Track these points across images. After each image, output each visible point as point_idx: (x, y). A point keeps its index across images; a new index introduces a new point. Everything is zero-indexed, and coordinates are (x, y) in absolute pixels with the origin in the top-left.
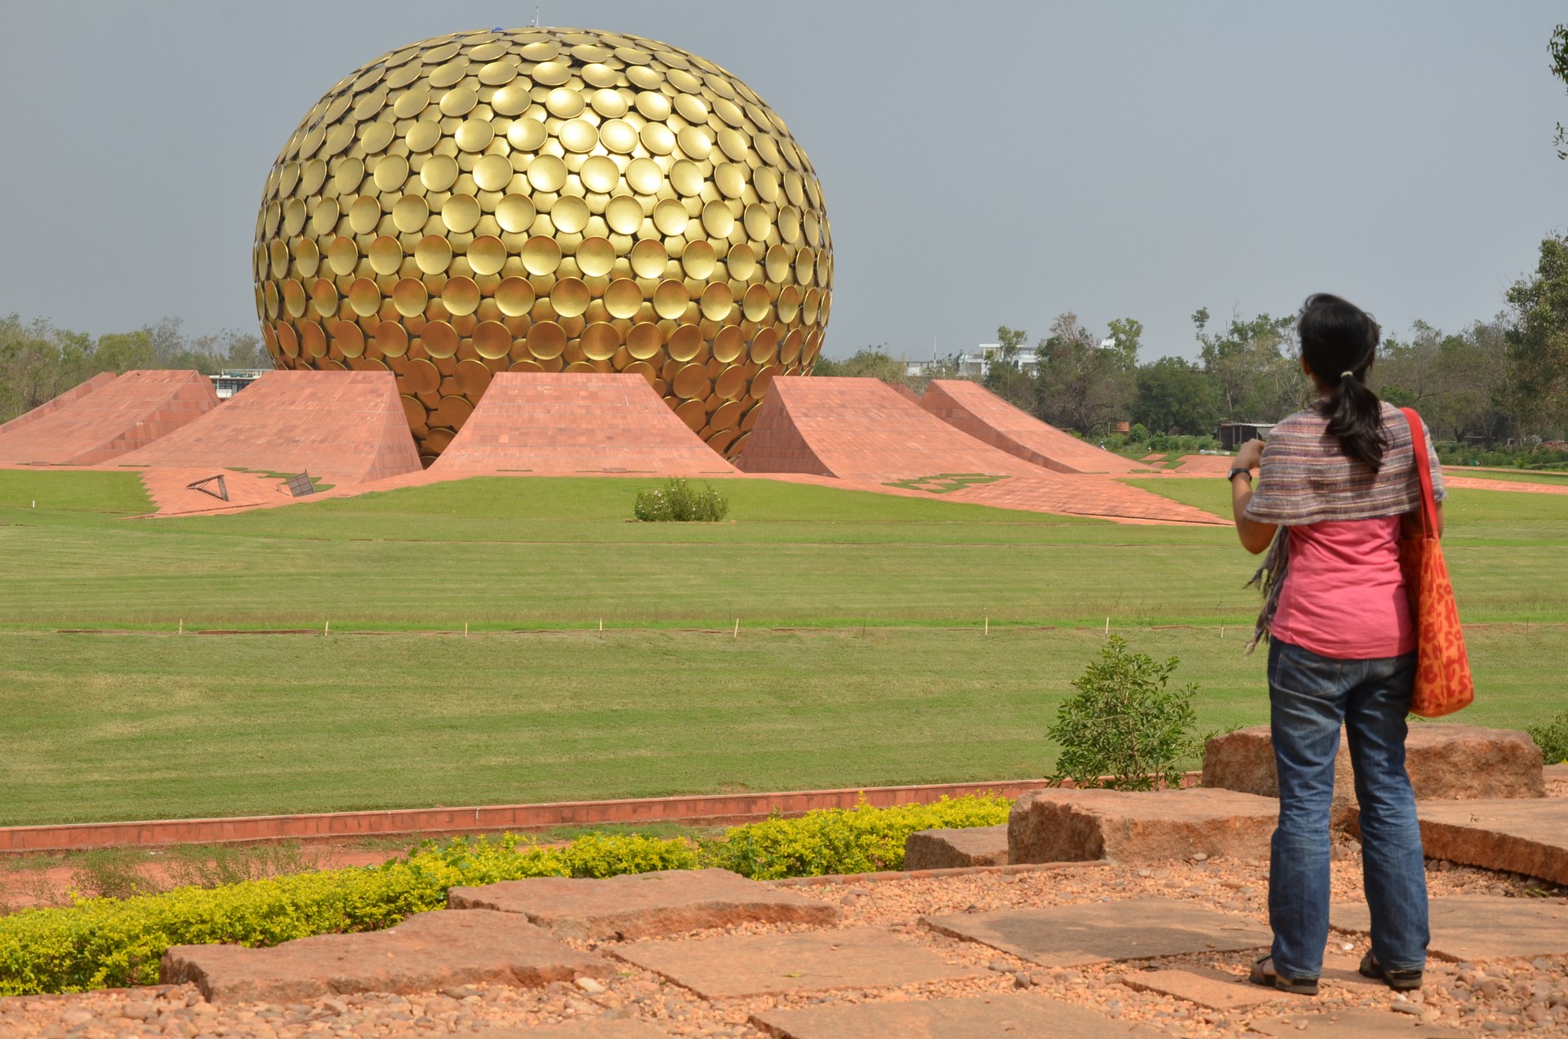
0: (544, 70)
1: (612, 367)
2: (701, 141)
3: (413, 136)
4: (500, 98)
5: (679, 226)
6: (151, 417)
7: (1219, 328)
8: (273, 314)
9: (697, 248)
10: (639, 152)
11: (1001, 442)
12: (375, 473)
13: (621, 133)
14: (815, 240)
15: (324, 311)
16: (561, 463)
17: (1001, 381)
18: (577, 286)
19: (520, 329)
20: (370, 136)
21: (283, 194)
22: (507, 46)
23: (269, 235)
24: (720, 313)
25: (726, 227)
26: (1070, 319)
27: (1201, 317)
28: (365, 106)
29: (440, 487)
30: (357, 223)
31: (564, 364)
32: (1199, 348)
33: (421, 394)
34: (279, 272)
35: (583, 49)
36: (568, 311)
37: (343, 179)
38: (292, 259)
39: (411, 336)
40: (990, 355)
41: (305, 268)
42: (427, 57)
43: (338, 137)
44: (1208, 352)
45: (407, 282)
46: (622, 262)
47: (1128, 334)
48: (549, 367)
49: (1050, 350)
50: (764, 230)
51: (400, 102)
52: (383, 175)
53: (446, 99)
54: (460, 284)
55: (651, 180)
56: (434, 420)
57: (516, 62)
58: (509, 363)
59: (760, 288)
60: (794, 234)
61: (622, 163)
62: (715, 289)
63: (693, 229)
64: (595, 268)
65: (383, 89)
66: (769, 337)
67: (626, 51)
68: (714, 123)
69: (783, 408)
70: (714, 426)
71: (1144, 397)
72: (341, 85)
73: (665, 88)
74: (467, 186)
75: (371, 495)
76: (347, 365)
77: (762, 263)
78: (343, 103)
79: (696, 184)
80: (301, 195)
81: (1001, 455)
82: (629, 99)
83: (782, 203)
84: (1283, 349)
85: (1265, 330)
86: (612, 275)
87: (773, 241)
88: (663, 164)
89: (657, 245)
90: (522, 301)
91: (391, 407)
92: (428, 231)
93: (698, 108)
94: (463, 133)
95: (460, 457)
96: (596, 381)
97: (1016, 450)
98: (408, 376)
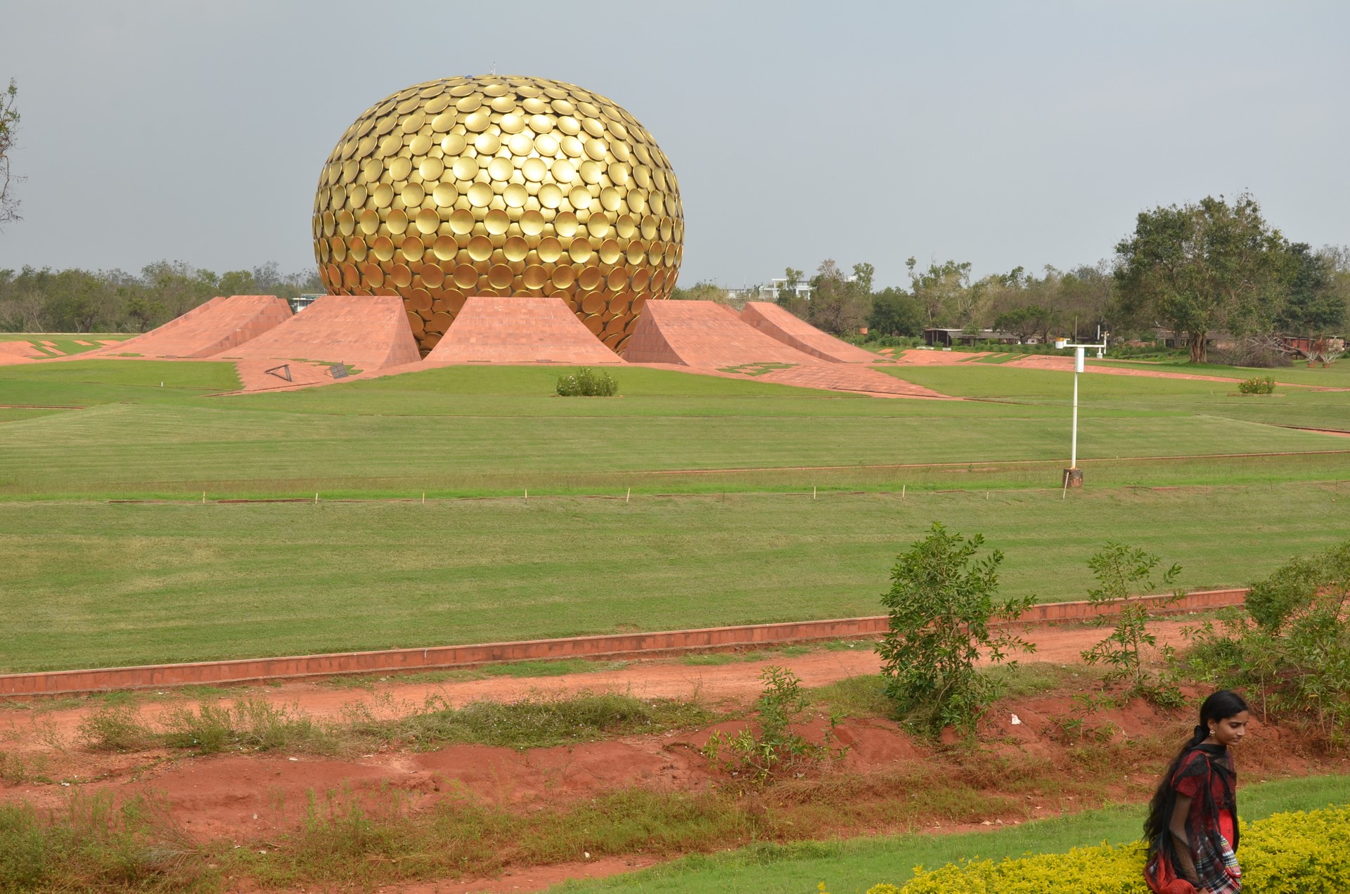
0: (499, 102)
1: (543, 294)
2: (599, 148)
3: (414, 144)
4: (471, 120)
5: (586, 202)
6: (246, 326)
7: (922, 269)
8: (325, 259)
9: (597, 217)
10: (560, 155)
11: (792, 342)
12: (388, 364)
13: (550, 143)
14: (673, 212)
15: (357, 257)
16: (508, 355)
17: (788, 303)
18: (519, 241)
19: (483, 268)
20: (387, 144)
21: (331, 181)
22: (475, 87)
23: (323, 208)
24: (612, 259)
25: (616, 204)
26: (829, 263)
27: (911, 263)
28: (383, 125)
29: (430, 372)
30: (378, 200)
31: (510, 292)
32: (910, 281)
33: (420, 310)
34: (328, 232)
35: (524, 89)
36: (515, 257)
37: (369, 173)
38: (337, 224)
39: (413, 274)
40: (780, 285)
41: (345, 230)
42: (423, 94)
43: (366, 146)
44: (915, 284)
45: (411, 239)
46: (549, 227)
47: (865, 272)
48: (502, 293)
49: (817, 283)
50: (640, 205)
51: (406, 123)
52: (395, 170)
53: (436, 121)
54: (444, 240)
55: (568, 173)
56: (428, 328)
57: (481, 97)
58: (477, 292)
59: (637, 243)
60: (659, 208)
61: (549, 162)
62: (610, 244)
63: (595, 206)
64: (532, 230)
65: (396, 114)
66: (643, 275)
67: (553, 91)
68: (608, 137)
69: (652, 321)
70: (608, 331)
71: (877, 312)
72: (368, 112)
73: (576, 114)
74: (449, 177)
75: (386, 377)
76: (373, 292)
77: (639, 227)
78: (368, 125)
79: (596, 175)
80: (343, 183)
81: (792, 350)
82: (553, 121)
83: (651, 189)
84: (963, 282)
85: (951, 270)
86: (542, 234)
87: (646, 213)
88: (576, 163)
89: (571, 215)
90: (485, 251)
91: (400, 320)
92: (424, 206)
93: (597, 127)
94: (447, 143)
95: (445, 352)
96: (532, 302)
97: (801, 347)
98: (412, 299)
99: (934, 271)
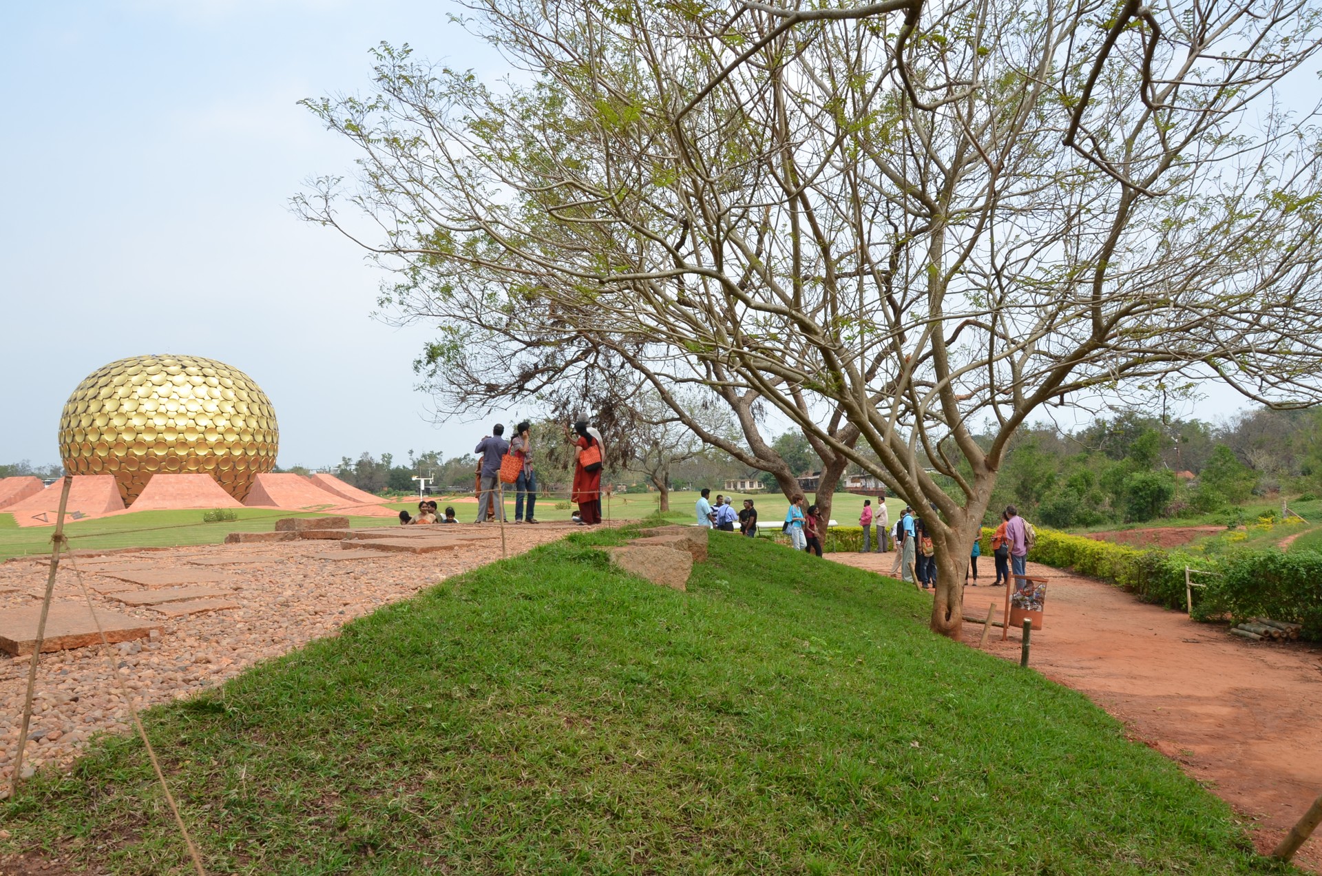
0: (172, 369)
1: (198, 472)
2: (230, 394)
3: (121, 391)
4: (155, 379)
5: (222, 423)
6: (17, 494)
7: (417, 456)
8: (67, 455)
9: (229, 430)
10: (207, 398)
11: (339, 494)
12: (106, 511)
13: (202, 391)
14: (272, 428)
15: (86, 454)
16: (178, 505)
17: (343, 475)
18: (184, 444)
19: (163, 459)
20: (104, 392)
21: (70, 412)
22: (157, 360)
23: (65, 426)
24: (237, 453)
25: (240, 423)
26: (366, 454)
27: (411, 452)
28: (102, 381)
29: (131, 514)
30: (99, 422)
31: (180, 471)
32: (411, 462)
33: (125, 483)
34: (69, 440)
35: (186, 362)
36: (182, 453)
37: (94, 407)
38: (74, 436)
39: (121, 463)
40: (339, 466)
41: (79, 439)
42: (127, 364)
43: (91, 392)
44: (414, 464)
45: (119, 444)
46: (201, 436)
47: (388, 458)
48: (174, 472)
49: (360, 464)
50: (253, 424)
51: (116, 380)
52: (109, 406)
53: (134, 379)
54: (139, 444)
55: (212, 407)
56: (130, 492)
57: (161, 366)
58: (158, 472)
59: (252, 444)
60: (264, 425)
61: (201, 401)
62: (237, 444)
63: (228, 424)
64: (192, 438)
65: (110, 375)
66: (256, 461)
67: (202, 363)
68: (234, 387)
69: (260, 485)
70: (237, 491)
71: (392, 479)
72: (93, 374)
73: (217, 376)
74: (142, 409)
75: (105, 518)
76: (96, 473)
77: (253, 435)
78: (94, 380)
79: (228, 408)
80: (77, 413)
81: (338, 498)
82: (203, 379)
83: (260, 415)
84: (439, 462)
85: (432, 456)
86: (197, 440)
87: (257, 428)
88: (216, 402)
89: (214, 430)
90: (163, 449)
91: (113, 488)
92: (127, 425)
93: (229, 383)
94: (141, 391)
95: (139, 505)
96: (191, 477)
97: (344, 496)
98: (120, 477)
99: (424, 456)
